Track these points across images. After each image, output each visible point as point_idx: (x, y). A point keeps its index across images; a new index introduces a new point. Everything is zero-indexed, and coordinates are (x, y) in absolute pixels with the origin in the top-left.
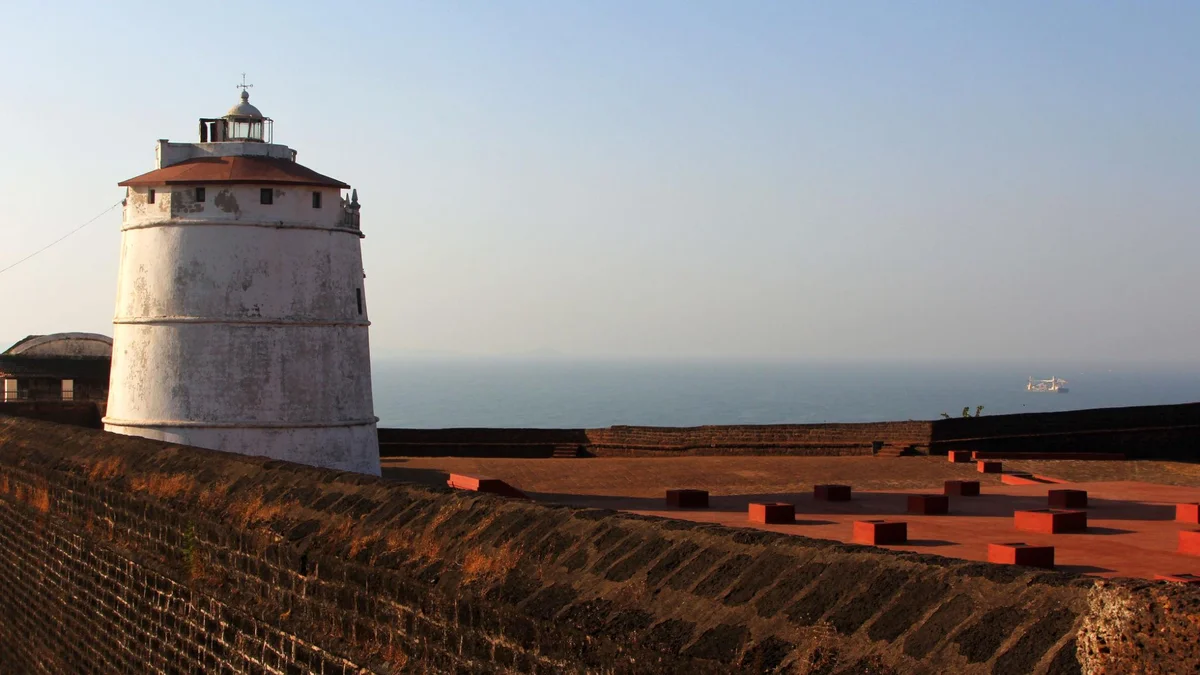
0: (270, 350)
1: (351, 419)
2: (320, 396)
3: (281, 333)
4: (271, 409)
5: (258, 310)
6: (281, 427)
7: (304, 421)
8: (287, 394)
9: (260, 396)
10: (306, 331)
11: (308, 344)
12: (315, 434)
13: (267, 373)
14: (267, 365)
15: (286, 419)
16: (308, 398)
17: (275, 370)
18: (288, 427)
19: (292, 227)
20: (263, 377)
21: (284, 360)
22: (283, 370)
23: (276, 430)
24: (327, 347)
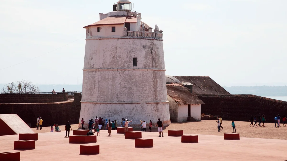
0: (96, 79)
1: (124, 101)
2: (110, 93)
3: (99, 73)
4: (95, 97)
5: (94, 66)
6: (97, 103)
7: (104, 101)
8: (99, 92)
9: (93, 93)
10: (106, 72)
11: (107, 77)
12: (107, 106)
13: (95, 86)
14: (95, 83)
15: (99, 100)
16: (106, 94)
17: (97, 85)
18: (99, 103)
19: (103, 39)
20: (93, 87)
21: (99, 82)
22: (99, 85)
23: (96, 104)
24: (114, 78)
